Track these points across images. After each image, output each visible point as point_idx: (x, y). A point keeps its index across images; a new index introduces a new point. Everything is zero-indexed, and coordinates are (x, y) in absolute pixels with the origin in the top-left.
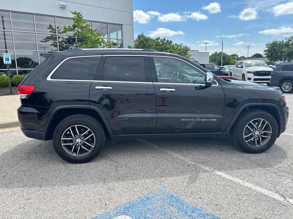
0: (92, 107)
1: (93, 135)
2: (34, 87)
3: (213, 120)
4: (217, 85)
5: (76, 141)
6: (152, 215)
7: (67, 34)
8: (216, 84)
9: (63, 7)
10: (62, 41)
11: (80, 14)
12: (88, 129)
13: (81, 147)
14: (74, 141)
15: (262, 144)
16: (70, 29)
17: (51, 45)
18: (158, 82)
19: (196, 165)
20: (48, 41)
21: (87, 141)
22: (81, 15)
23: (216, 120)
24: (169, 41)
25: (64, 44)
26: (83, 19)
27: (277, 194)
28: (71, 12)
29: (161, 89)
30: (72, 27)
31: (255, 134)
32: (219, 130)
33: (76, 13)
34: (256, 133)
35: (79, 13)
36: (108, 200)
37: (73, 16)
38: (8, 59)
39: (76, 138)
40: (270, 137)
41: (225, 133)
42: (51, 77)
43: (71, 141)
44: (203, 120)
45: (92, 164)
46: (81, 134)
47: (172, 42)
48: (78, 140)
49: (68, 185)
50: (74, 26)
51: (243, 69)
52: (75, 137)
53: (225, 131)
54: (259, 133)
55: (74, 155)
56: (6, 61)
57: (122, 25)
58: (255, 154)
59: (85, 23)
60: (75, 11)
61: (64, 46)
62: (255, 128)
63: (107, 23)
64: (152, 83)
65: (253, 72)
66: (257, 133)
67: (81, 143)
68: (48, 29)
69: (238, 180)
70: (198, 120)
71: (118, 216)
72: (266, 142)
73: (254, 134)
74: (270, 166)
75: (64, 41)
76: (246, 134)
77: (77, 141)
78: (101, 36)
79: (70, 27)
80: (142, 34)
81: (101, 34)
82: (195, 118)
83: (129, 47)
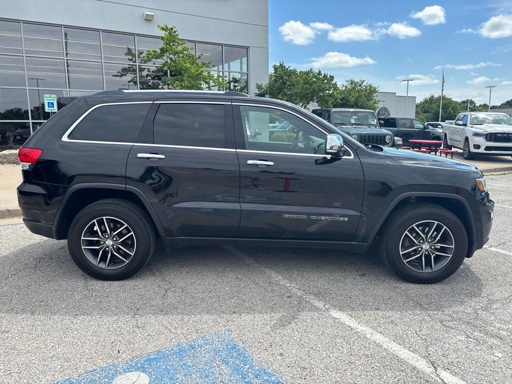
0: (130, 187)
1: (132, 234)
2: (41, 152)
3: (342, 219)
4: (352, 157)
5: (104, 243)
6: (185, 375)
7: (154, 64)
8: (350, 155)
9: (149, 19)
10: (147, 76)
11: (174, 29)
12: (125, 225)
13: (112, 254)
14: (102, 243)
15: (436, 268)
16: (155, 55)
17: (129, 82)
18: (246, 149)
19: (304, 297)
20: (125, 75)
21: (123, 243)
22: (175, 32)
23: (346, 219)
24: (327, 76)
25: (149, 79)
26: (180, 37)
27: (425, 360)
28: (158, 26)
29: (250, 162)
30: (159, 51)
31: (422, 248)
32: (353, 237)
33: (167, 28)
34: (424, 246)
35: (172, 29)
36: (127, 344)
37: (163, 34)
38: (52, 104)
39: (105, 237)
40: (451, 256)
41: (366, 244)
42: (69, 137)
43: (97, 243)
44: (323, 218)
45: (129, 284)
46: (114, 232)
47: (333, 77)
48: (109, 242)
49: (76, 315)
50: (163, 51)
51: (466, 128)
52: (103, 236)
53: (364, 239)
54: (431, 247)
55: (102, 265)
56: (49, 107)
57: (247, 48)
58: (421, 286)
59: (181, 45)
60: (166, 26)
61: (150, 84)
62: (423, 238)
63: (222, 45)
64: (234, 150)
65: (484, 135)
66: (426, 246)
67: (113, 248)
68: (126, 55)
69: (364, 329)
70: (313, 217)
71: (129, 372)
72: (443, 264)
73: (420, 249)
74: (439, 308)
75: (151, 76)
76: (404, 247)
77: (107, 242)
78: (209, 67)
79: (155, 51)
80: (282, 63)
81: (209, 63)
82: (309, 214)
83: (259, 85)
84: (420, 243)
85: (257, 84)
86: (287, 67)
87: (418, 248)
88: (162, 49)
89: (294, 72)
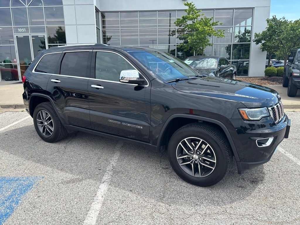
0: (48, 97)
1: (52, 121)
2: (25, 77)
3: (139, 127)
8: (147, 84)
11: (192, 4)
12: (49, 115)
18: (95, 79)
22: (193, 5)
23: (142, 128)
32: (149, 141)
33: (188, 3)
34: (194, 156)
35: (191, 4)
37: (187, 8)
40: (214, 168)
41: (156, 146)
42: (35, 70)
44: (129, 125)
48: (46, 123)
54: (199, 158)
55: (44, 134)
57: (253, 8)
59: (197, 13)
60: (187, 2)
63: (233, 9)
64: (89, 79)
66: (196, 157)
67: (47, 126)
70: (124, 124)
72: (208, 174)
78: (217, 25)
79: (179, 19)
80: (274, 16)
81: (217, 22)
82: (121, 121)
83: (257, 34)
84: (192, 154)
85: (255, 33)
86: (278, 19)
87: (190, 157)
88: (183, 17)
89: (285, 22)
